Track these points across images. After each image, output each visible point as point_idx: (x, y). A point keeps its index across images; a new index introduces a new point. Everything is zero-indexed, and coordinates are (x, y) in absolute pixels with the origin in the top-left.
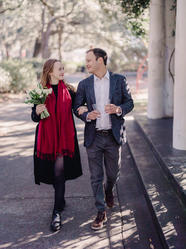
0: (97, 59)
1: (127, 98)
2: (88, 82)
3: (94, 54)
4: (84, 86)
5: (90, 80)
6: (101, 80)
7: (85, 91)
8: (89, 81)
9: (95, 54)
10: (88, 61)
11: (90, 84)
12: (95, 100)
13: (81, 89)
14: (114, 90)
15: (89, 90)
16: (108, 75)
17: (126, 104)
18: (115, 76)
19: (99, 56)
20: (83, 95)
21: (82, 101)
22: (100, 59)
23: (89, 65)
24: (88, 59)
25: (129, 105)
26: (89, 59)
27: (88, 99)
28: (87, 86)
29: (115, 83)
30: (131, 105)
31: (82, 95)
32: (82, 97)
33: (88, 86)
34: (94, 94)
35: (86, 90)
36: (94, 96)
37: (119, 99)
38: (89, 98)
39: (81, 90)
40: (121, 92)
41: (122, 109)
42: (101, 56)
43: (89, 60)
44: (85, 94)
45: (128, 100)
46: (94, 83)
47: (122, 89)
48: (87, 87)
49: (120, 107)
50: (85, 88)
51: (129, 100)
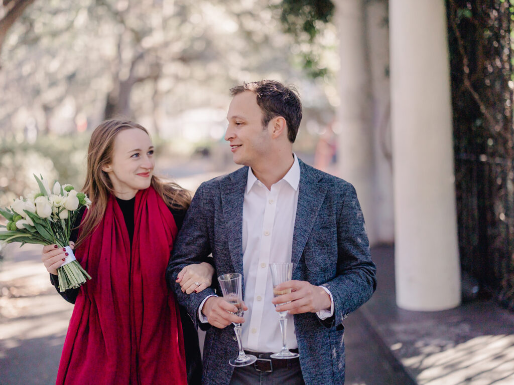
0: (266, 122)
1: (356, 259)
2: (228, 189)
3: (259, 104)
4: (211, 202)
5: (233, 184)
6: (270, 190)
7: (213, 218)
8: (229, 187)
9: (261, 104)
10: (237, 123)
11: (232, 197)
12: (242, 255)
13: (201, 209)
14: (310, 230)
15: (225, 215)
16: (293, 177)
17: (350, 279)
18: (321, 181)
19: (275, 111)
20: (204, 229)
21: (198, 249)
22: (278, 120)
23: (236, 137)
24: (235, 117)
25: (359, 280)
26: (240, 118)
27: (219, 248)
28: (221, 202)
29: (317, 207)
30: (368, 282)
31: (200, 230)
32: (199, 236)
33: (223, 203)
34: (241, 233)
35: (216, 215)
36: (239, 240)
37: (328, 262)
38: (225, 243)
39: (200, 212)
40: (335, 239)
41: (334, 297)
42: (281, 113)
43: (238, 121)
44: (213, 227)
45: (358, 265)
46: (246, 196)
47: (338, 228)
48: (221, 207)
49: (328, 292)
50: (214, 207)
51: (362, 263)
